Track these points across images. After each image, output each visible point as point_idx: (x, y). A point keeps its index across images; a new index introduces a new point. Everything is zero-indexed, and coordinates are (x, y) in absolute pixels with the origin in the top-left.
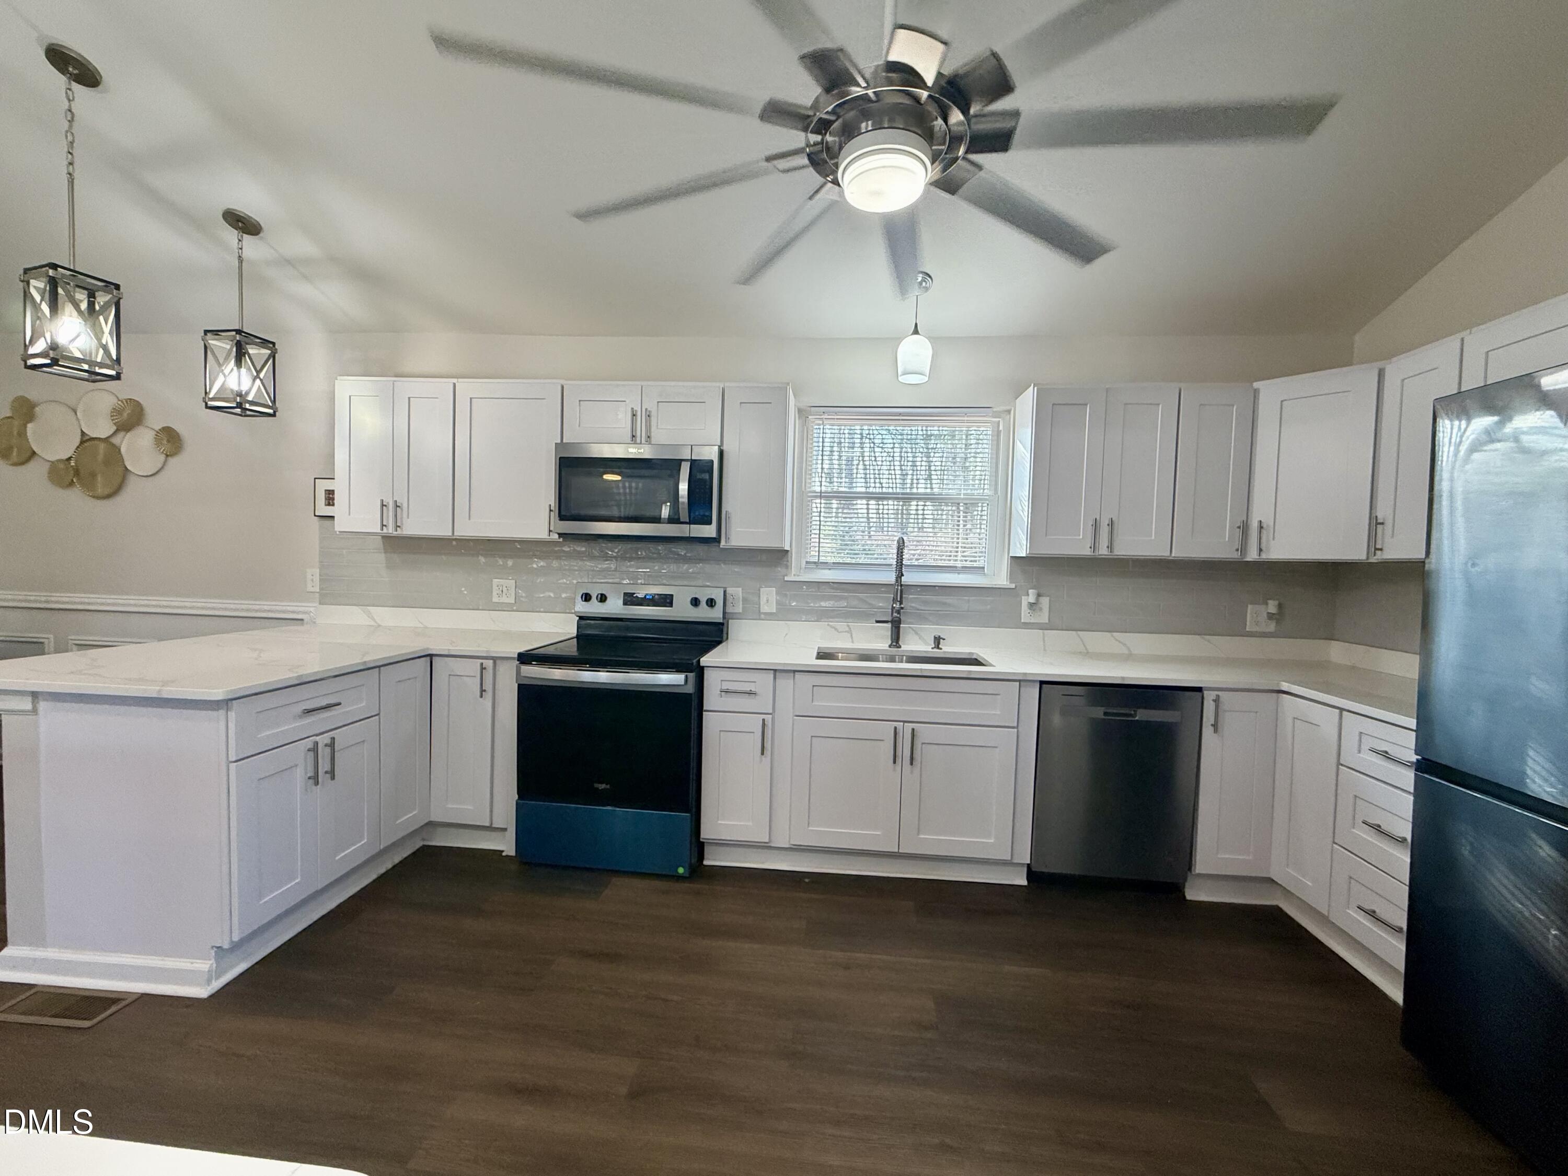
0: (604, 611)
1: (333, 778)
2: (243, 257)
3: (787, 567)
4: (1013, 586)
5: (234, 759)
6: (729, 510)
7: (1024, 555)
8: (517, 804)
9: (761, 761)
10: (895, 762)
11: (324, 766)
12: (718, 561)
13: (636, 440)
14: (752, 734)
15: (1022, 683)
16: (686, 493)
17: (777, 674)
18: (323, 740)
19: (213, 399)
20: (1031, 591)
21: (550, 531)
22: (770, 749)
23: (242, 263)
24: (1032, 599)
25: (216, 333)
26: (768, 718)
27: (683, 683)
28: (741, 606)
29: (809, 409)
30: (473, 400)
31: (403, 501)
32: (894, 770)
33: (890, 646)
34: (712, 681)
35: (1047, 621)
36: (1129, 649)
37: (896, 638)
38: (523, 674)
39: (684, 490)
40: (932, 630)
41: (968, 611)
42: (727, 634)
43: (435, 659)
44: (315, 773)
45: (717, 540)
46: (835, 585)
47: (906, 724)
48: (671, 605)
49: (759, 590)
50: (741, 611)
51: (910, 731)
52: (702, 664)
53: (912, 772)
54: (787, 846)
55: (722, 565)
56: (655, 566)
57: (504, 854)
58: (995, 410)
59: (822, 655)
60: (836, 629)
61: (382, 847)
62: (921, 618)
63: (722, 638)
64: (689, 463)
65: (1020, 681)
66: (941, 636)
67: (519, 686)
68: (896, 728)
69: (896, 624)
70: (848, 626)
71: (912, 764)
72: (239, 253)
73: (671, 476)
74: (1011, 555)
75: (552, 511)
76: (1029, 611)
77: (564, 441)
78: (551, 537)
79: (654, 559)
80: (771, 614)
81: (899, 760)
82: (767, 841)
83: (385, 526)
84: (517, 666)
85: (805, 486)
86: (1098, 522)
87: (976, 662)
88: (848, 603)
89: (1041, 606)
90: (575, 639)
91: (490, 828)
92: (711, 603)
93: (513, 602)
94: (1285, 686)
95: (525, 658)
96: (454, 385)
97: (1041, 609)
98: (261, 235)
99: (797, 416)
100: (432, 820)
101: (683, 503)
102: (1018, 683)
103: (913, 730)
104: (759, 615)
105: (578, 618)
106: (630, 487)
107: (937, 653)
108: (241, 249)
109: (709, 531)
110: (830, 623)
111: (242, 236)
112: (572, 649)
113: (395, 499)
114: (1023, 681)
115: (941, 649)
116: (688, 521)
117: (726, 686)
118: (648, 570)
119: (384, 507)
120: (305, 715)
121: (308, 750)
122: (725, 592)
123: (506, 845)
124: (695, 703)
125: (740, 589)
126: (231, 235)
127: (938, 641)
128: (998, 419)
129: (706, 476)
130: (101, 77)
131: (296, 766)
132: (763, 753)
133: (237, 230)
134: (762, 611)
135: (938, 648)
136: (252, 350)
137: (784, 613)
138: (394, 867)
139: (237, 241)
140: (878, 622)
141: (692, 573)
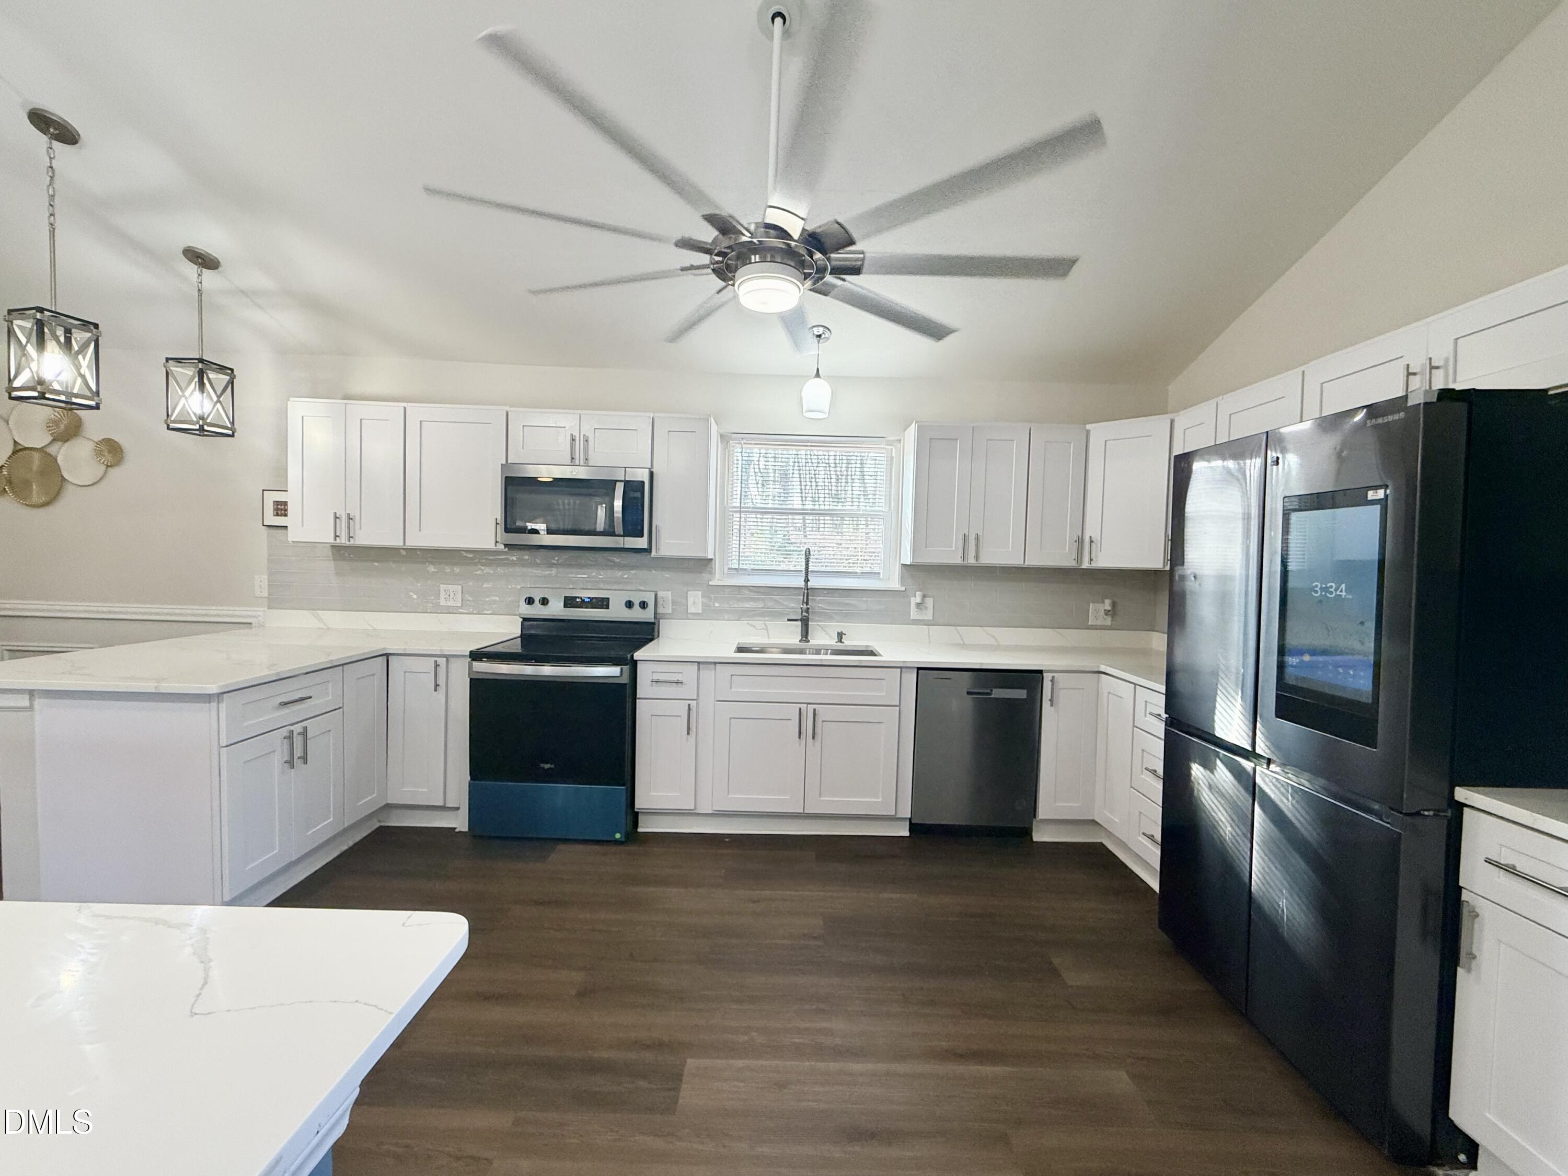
0: (546, 613)
1: (306, 762)
2: (203, 290)
3: (711, 573)
4: (903, 589)
5: (224, 745)
6: (659, 524)
7: (909, 563)
8: (469, 783)
9: (687, 740)
10: (800, 737)
11: (298, 752)
12: (649, 568)
13: (575, 462)
14: (679, 718)
15: (903, 670)
16: (621, 509)
17: (701, 666)
18: (297, 729)
19: (174, 422)
20: (918, 593)
21: (496, 542)
22: (695, 730)
23: (201, 296)
24: (918, 600)
25: (178, 360)
26: (693, 703)
27: (619, 675)
28: (671, 608)
29: (730, 435)
30: (423, 423)
31: (355, 513)
32: (800, 744)
33: (800, 641)
34: (644, 674)
35: (931, 618)
36: (997, 640)
37: (805, 634)
38: (474, 670)
39: (618, 506)
40: (836, 626)
41: (867, 610)
42: (659, 632)
43: (390, 658)
44: (291, 758)
45: (648, 551)
46: (755, 589)
47: (809, 706)
48: (607, 607)
49: (687, 593)
50: (670, 612)
51: (812, 711)
52: (635, 658)
53: (814, 745)
54: (710, 812)
55: (654, 571)
56: (592, 573)
57: (457, 830)
58: (887, 439)
59: (740, 650)
60: (754, 626)
61: (346, 826)
62: (828, 617)
63: (654, 636)
64: (623, 483)
65: (901, 668)
66: (844, 632)
67: (471, 679)
68: (800, 709)
69: (805, 622)
70: (765, 624)
71: (814, 738)
72: (198, 286)
73: (607, 494)
74: (902, 563)
75: (498, 524)
76: (916, 610)
77: (509, 462)
78: (497, 547)
79: (591, 565)
80: (697, 614)
81: (803, 735)
82: (693, 808)
83: (338, 536)
84: (469, 662)
85: (727, 501)
86: (967, 538)
87: (872, 653)
88: (765, 604)
89: (926, 605)
90: (520, 639)
91: (443, 808)
92: (643, 605)
93: (460, 605)
94: (1103, 668)
95: (476, 656)
96: (405, 408)
97: (926, 608)
98: (220, 269)
99: (719, 440)
100: (389, 802)
101: (618, 518)
102: (899, 670)
103: (815, 710)
104: (687, 616)
105: (522, 620)
106: (569, 504)
107: (840, 646)
108: (201, 283)
109: (642, 543)
110: (749, 622)
111: (201, 271)
112: (517, 647)
113: (347, 512)
114: (902, 668)
115: (843, 643)
116: (622, 534)
117: (656, 677)
118: (586, 576)
119: (337, 520)
120: (281, 707)
121: (285, 738)
122: (656, 595)
123: (460, 822)
124: (629, 691)
125: (670, 593)
126: (191, 270)
127: (840, 636)
128: (891, 447)
129: (638, 495)
130: (79, 135)
131: (274, 751)
132: (688, 734)
133: (196, 265)
134: (689, 612)
135: (841, 642)
136: (212, 375)
137: (708, 613)
138: (355, 845)
139: (197, 275)
140: (789, 620)
141: (627, 578)
